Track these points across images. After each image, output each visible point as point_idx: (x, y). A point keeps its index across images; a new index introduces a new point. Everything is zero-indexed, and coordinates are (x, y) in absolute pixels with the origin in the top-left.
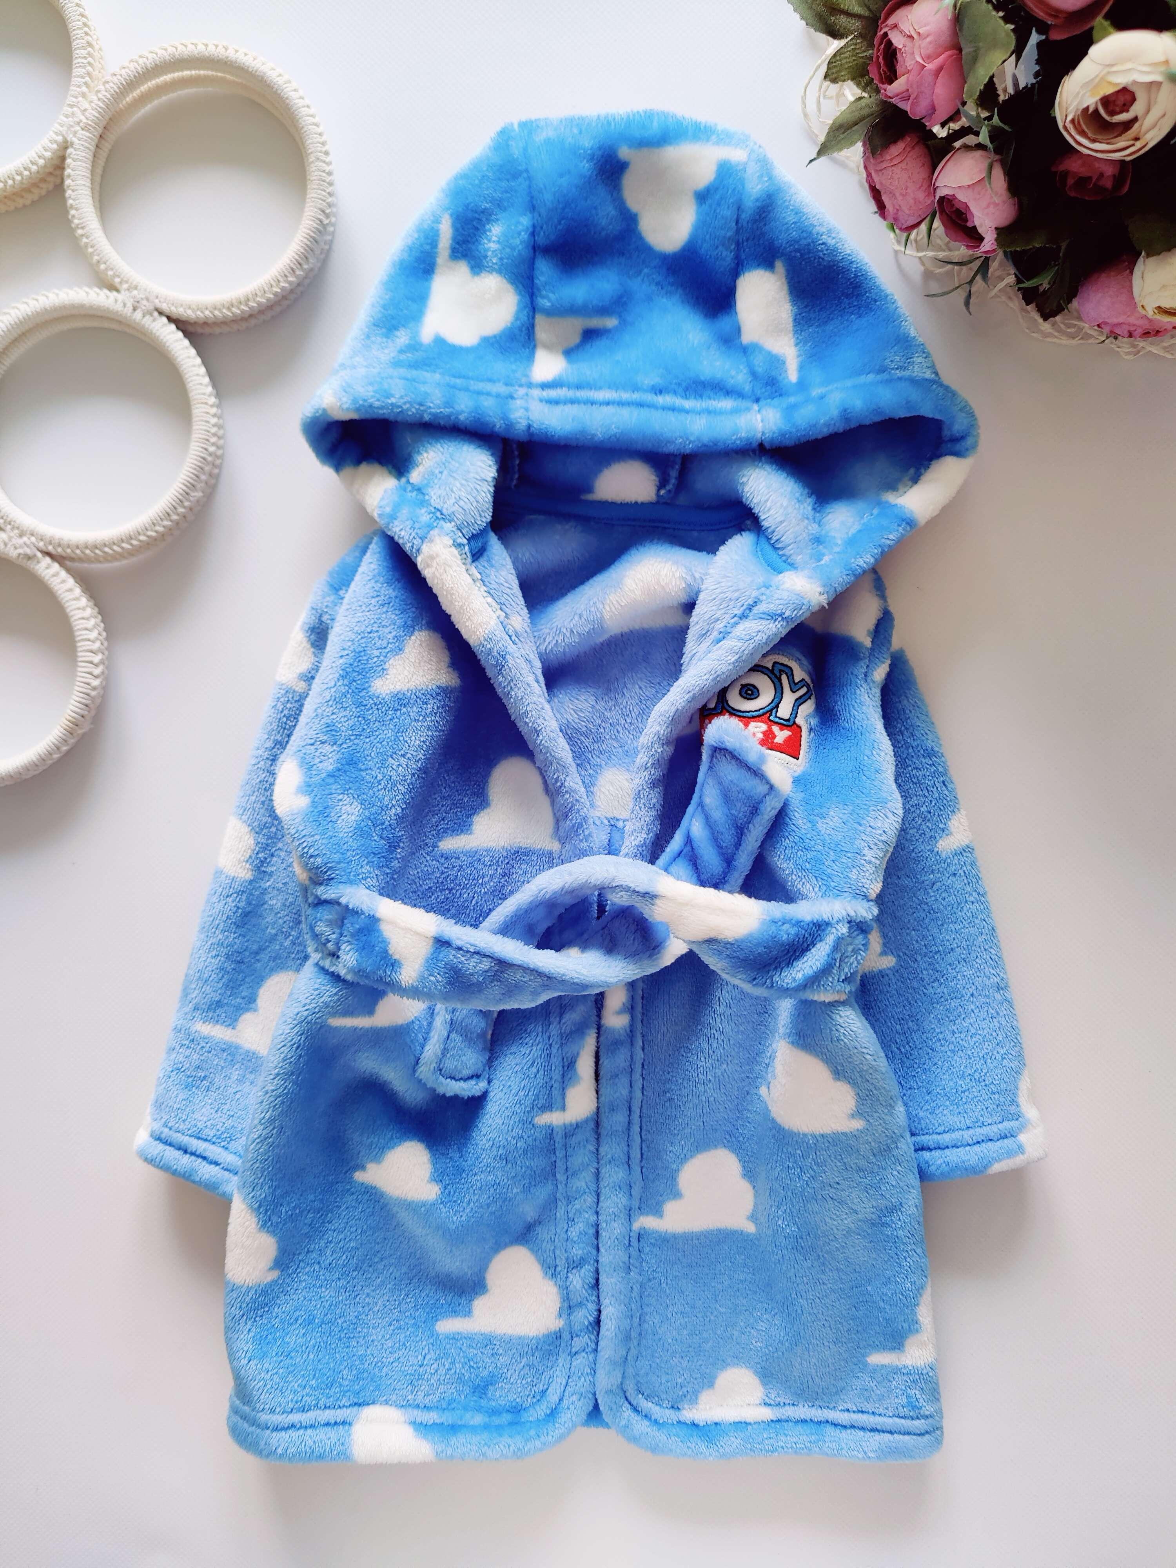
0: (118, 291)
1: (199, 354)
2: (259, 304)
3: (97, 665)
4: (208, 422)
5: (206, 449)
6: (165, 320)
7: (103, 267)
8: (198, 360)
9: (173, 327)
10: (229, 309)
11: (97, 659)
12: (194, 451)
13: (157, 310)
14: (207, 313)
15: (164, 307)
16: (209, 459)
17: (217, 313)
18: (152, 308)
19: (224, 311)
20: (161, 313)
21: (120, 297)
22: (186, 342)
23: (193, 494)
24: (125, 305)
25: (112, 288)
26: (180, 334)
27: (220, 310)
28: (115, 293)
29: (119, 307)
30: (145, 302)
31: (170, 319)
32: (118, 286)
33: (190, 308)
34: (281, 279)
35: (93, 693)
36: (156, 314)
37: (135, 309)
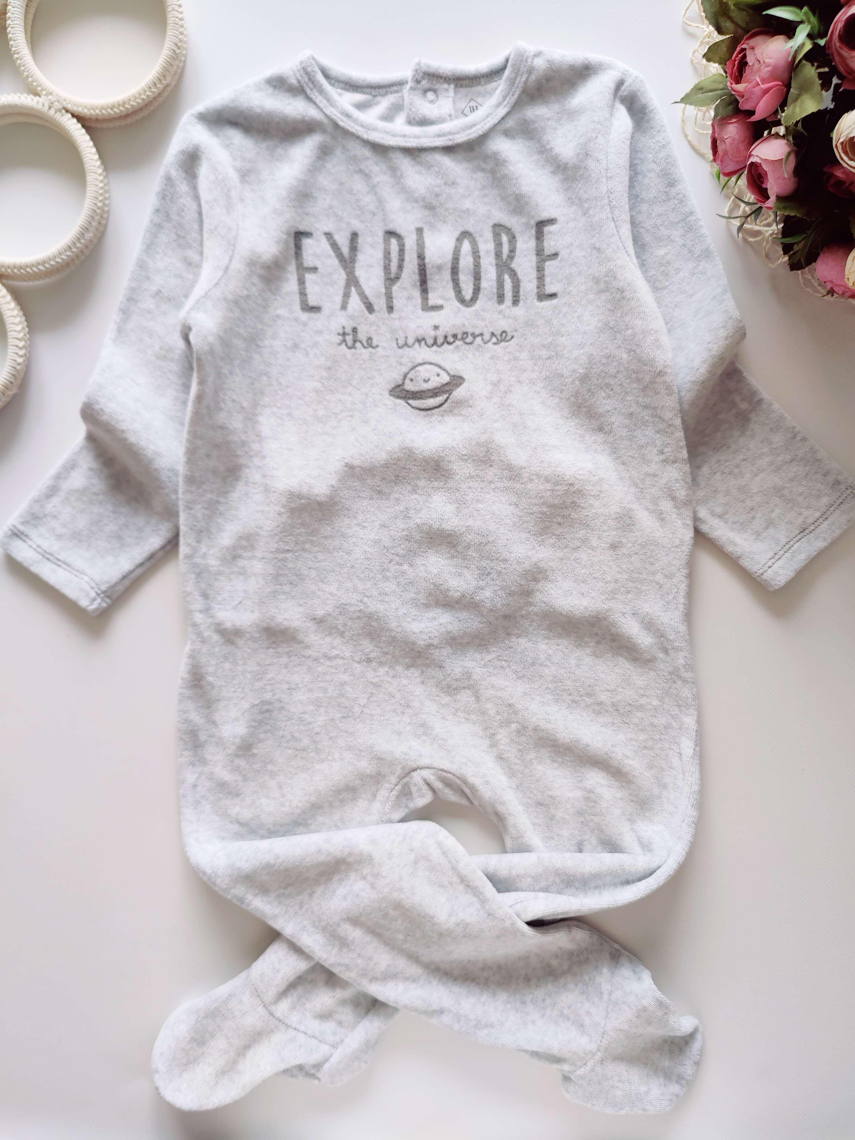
0: (40, 96)
1: (92, 139)
2: (132, 106)
3: (21, 348)
4: (97, 185)
5: (96, 204)
6: (69, 115)
7: (30, 79)
8: (91, 143)
9: (75, 120)
10: (112, 109)
11: (21, 344)
12: (88, 204)
13: (64, 108)
14: (97, 111)
15: (69, 107)
16: (98, 211)
17: (104, 111)
18: (61, 107)
19: (109, 110)
20: (67, 111)
21: (41, 100)
22: (83, 131)
23: (87, 235)
24: (43, 105)
25: (36, 94)
26: (79, 126)
27: (106, 110)
28: (38, 98)
29: (39, 107)
30: (56, 103)
31: (73, 115)
32: (39, 92)
33: (86, 108)
34: (147, 90)
35: (18, 367)
36: (64, 111)
37: (50, 108)
